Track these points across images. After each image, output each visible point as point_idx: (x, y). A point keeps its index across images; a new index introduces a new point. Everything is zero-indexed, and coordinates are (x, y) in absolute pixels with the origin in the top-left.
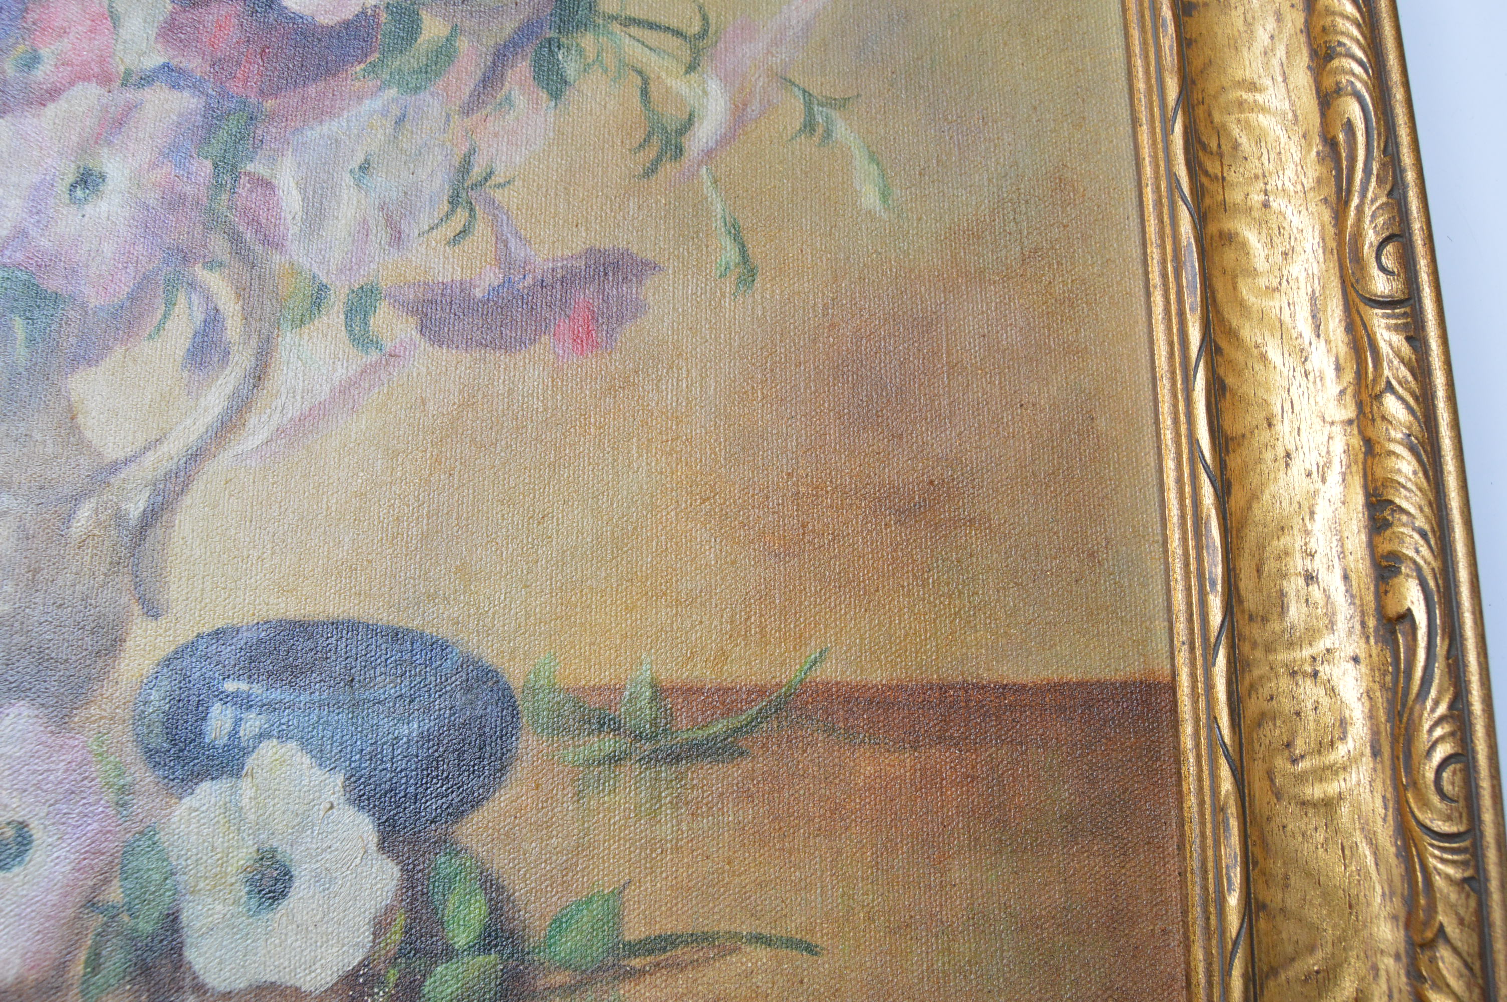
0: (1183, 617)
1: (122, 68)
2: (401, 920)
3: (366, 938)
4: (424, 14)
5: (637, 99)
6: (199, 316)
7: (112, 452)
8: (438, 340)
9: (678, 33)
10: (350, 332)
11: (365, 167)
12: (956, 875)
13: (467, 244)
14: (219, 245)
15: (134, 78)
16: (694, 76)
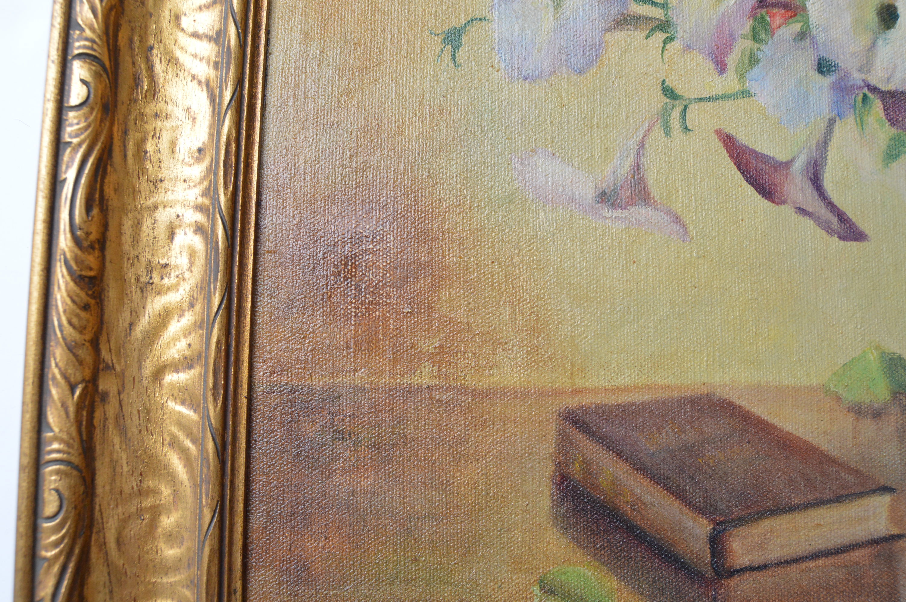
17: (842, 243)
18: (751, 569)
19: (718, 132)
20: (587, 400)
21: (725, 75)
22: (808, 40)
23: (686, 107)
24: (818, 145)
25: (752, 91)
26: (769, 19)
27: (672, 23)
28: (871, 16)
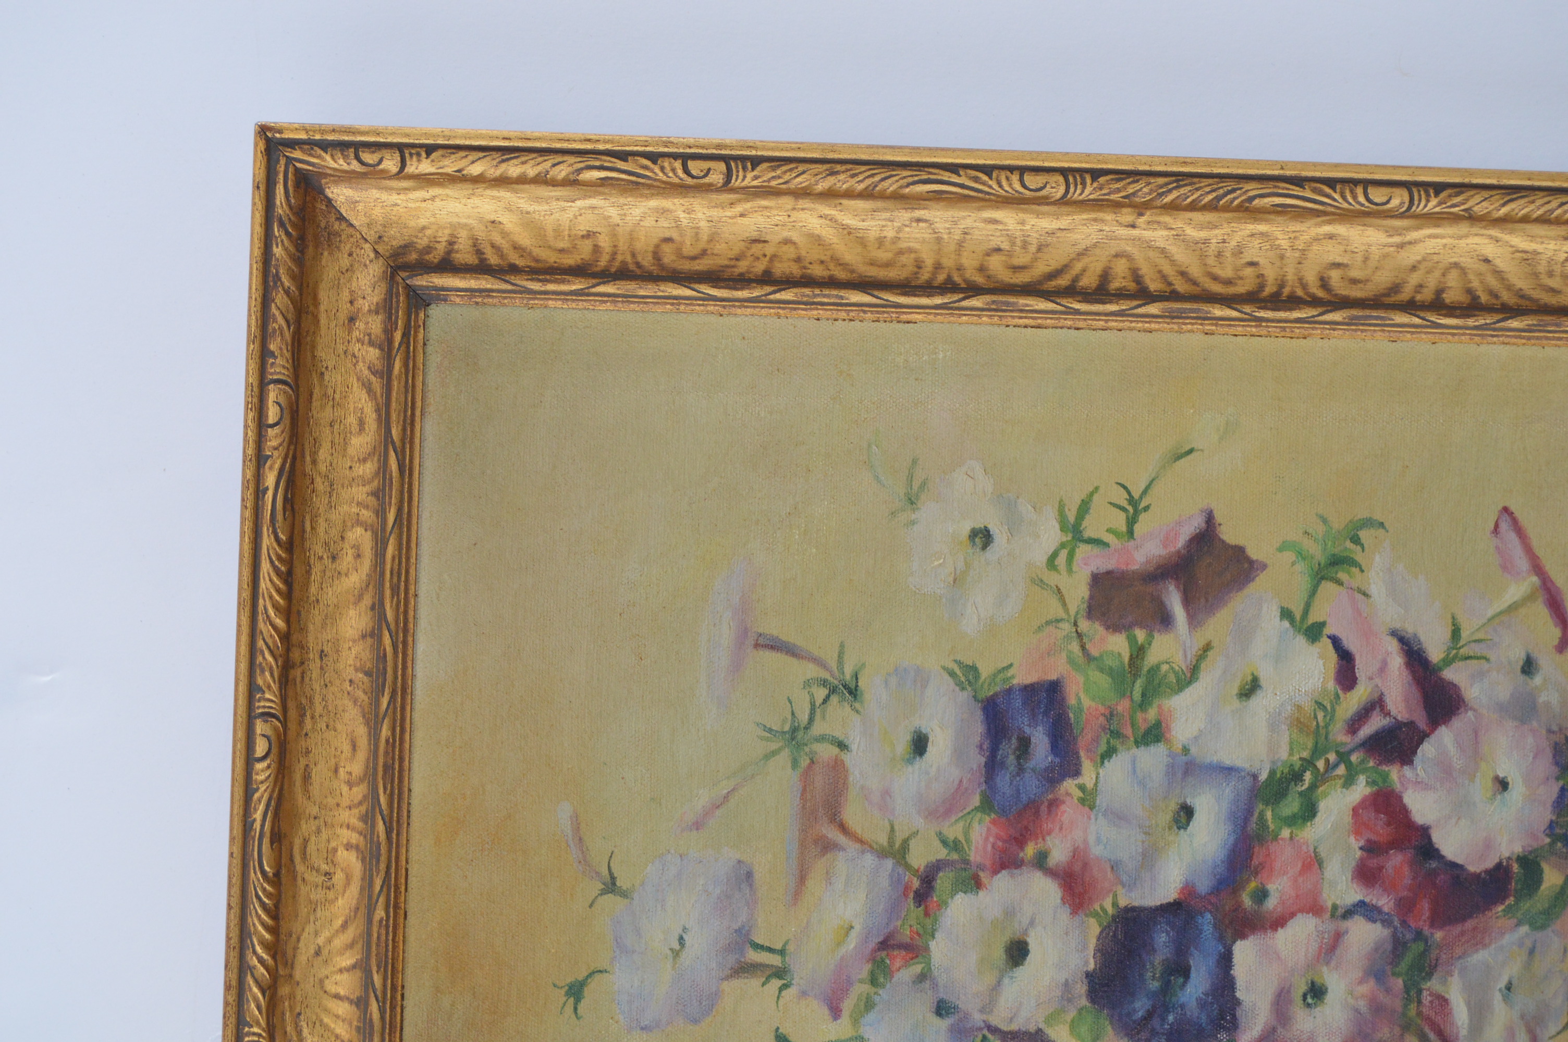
21: (839, 1021)
22: (928, 982)
25: (866, 1036)
26: (888, 962)
27: (789, 971)
28: (999, 953)
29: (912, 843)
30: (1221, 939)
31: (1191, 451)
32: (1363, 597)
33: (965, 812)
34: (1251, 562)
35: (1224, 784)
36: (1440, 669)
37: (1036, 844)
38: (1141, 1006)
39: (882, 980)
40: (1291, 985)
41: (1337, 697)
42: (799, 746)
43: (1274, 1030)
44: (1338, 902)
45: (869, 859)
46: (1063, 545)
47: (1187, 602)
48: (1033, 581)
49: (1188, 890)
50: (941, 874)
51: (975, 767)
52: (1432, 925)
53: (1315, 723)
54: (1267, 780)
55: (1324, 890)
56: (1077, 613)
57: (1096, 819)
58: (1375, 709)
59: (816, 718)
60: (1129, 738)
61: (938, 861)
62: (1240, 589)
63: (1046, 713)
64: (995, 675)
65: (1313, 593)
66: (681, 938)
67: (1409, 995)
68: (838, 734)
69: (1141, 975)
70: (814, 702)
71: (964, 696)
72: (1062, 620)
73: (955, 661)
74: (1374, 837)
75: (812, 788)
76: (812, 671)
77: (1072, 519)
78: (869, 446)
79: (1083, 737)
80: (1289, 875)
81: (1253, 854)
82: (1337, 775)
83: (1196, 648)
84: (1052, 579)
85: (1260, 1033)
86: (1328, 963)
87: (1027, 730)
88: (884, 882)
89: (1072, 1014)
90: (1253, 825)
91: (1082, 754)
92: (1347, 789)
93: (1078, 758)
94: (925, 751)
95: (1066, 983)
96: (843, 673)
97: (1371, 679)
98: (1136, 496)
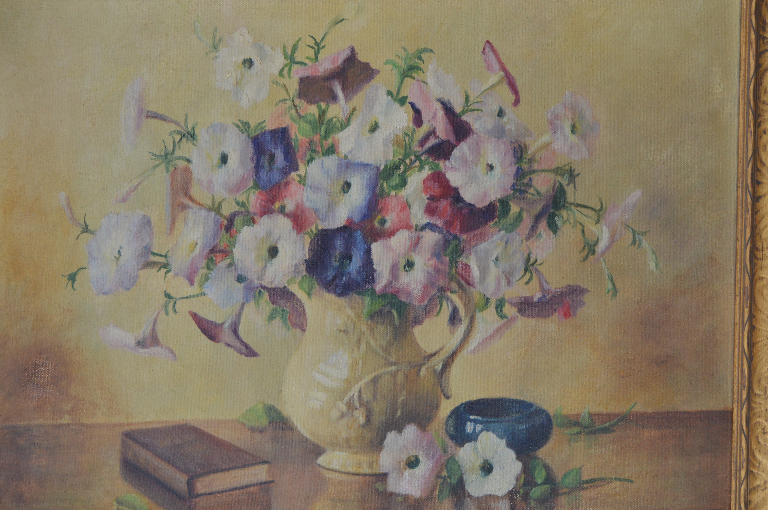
0: (736, 394)
1: (414, 225)
2: (523, 477)
3: (514, 482)
4: (511, 203)
5: (580, 234)
6: (451, 309)
7: (430, 350)
8: (523, 315)
9: (593, 209)
10: (497, 313)
11: (497, 259)
12: (670, 462)
13: (531, 284)
14: (454, 286)
15: (419, 228)
16: (598, 225)
17: (247, 358)
18: (206, 494)
19: (190, 312)
20: (134, 427)
21: (193, 286)
22: (233, 267)
23: (175, 302)
24: (236, 316)
25: (206, 293)
26: (214, 259)
27: (169, 264)
28: (265, 253)
29: (223, 204)
30: (366, 242)
31: (343, 20)
32: (424, 84)
33: (246, 189)
34: (372, 70)
35: (364, 172)
36: (460, 116)
37: (280, 202)
38: (330, 274)
39: (212, 267)
40: (398, 262)
41: (414, 130)
42: (169, 162)
43: (391, 282)
44: (418, 224)
45: (204, 213)
46: (286, 65)
47: (344, 89)
48: (273, 82)
49: (350, 221)
50: (237, 218)
51: (250, 168)
52: (461, 233)
53: (405, 143)
54: (383, 169)
55: (412, 218)
56: (294, 96)
57: (306, 190)
58: (431, 135)
59: (176, 149)
60: (320, 152)
61: (235, 212)
62: (368, 83)
63: (281, 142)
64: (257, 126)
65: (401, 83)
66: (119, 252)
67: (452, 264)
68: (187, 156)
69: (330, 260)
70: (175, 141)
71: (243, 136)
72: (287, 99)
73: (239, 120)
74: (433, 194)
75: (175, 181)
76: (173, 127)
77: (289, 52)
78: (195, 22)
79: (299, 153)
80: (395, 212)
81: (379, 203)
82: (416, 166)
83: (349, 110)
84: (282, 81)
85: (385, 284)
86: (414, 251)
87: (273, 151)
88: (211, 223)
89: (299, 279)
90: (378, 190)
91: (299, 160)
92: (420, 172)
93: (297, 162)
94: (227, 162)
95: (296, 265)
96: (188, 127)
97: (429, 121)
98: (318, 41)
